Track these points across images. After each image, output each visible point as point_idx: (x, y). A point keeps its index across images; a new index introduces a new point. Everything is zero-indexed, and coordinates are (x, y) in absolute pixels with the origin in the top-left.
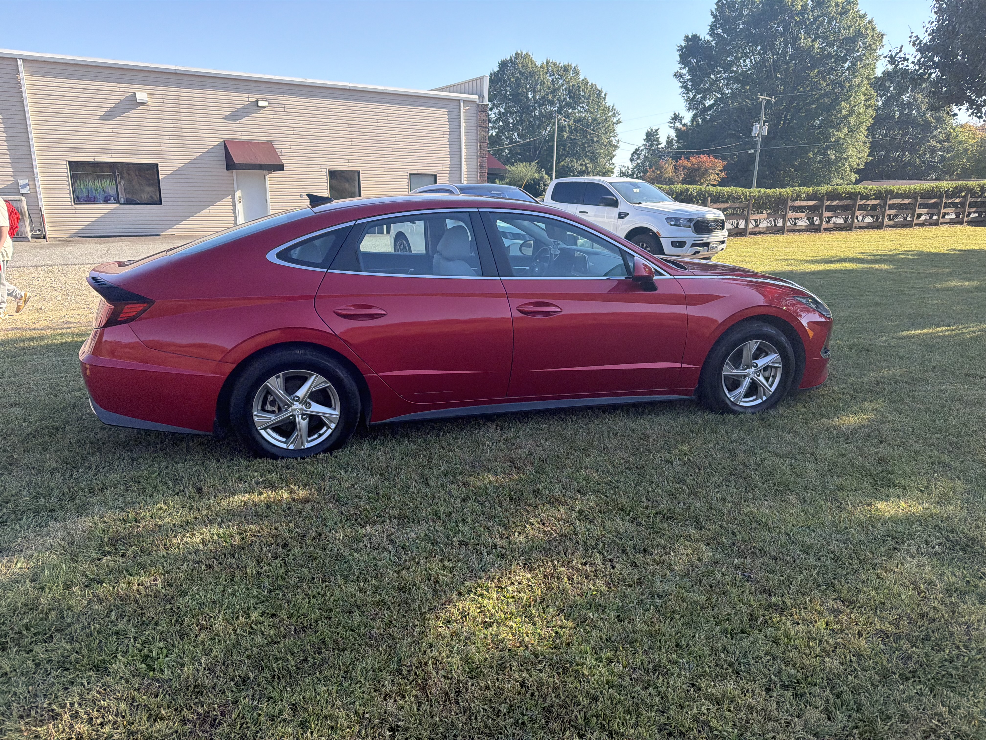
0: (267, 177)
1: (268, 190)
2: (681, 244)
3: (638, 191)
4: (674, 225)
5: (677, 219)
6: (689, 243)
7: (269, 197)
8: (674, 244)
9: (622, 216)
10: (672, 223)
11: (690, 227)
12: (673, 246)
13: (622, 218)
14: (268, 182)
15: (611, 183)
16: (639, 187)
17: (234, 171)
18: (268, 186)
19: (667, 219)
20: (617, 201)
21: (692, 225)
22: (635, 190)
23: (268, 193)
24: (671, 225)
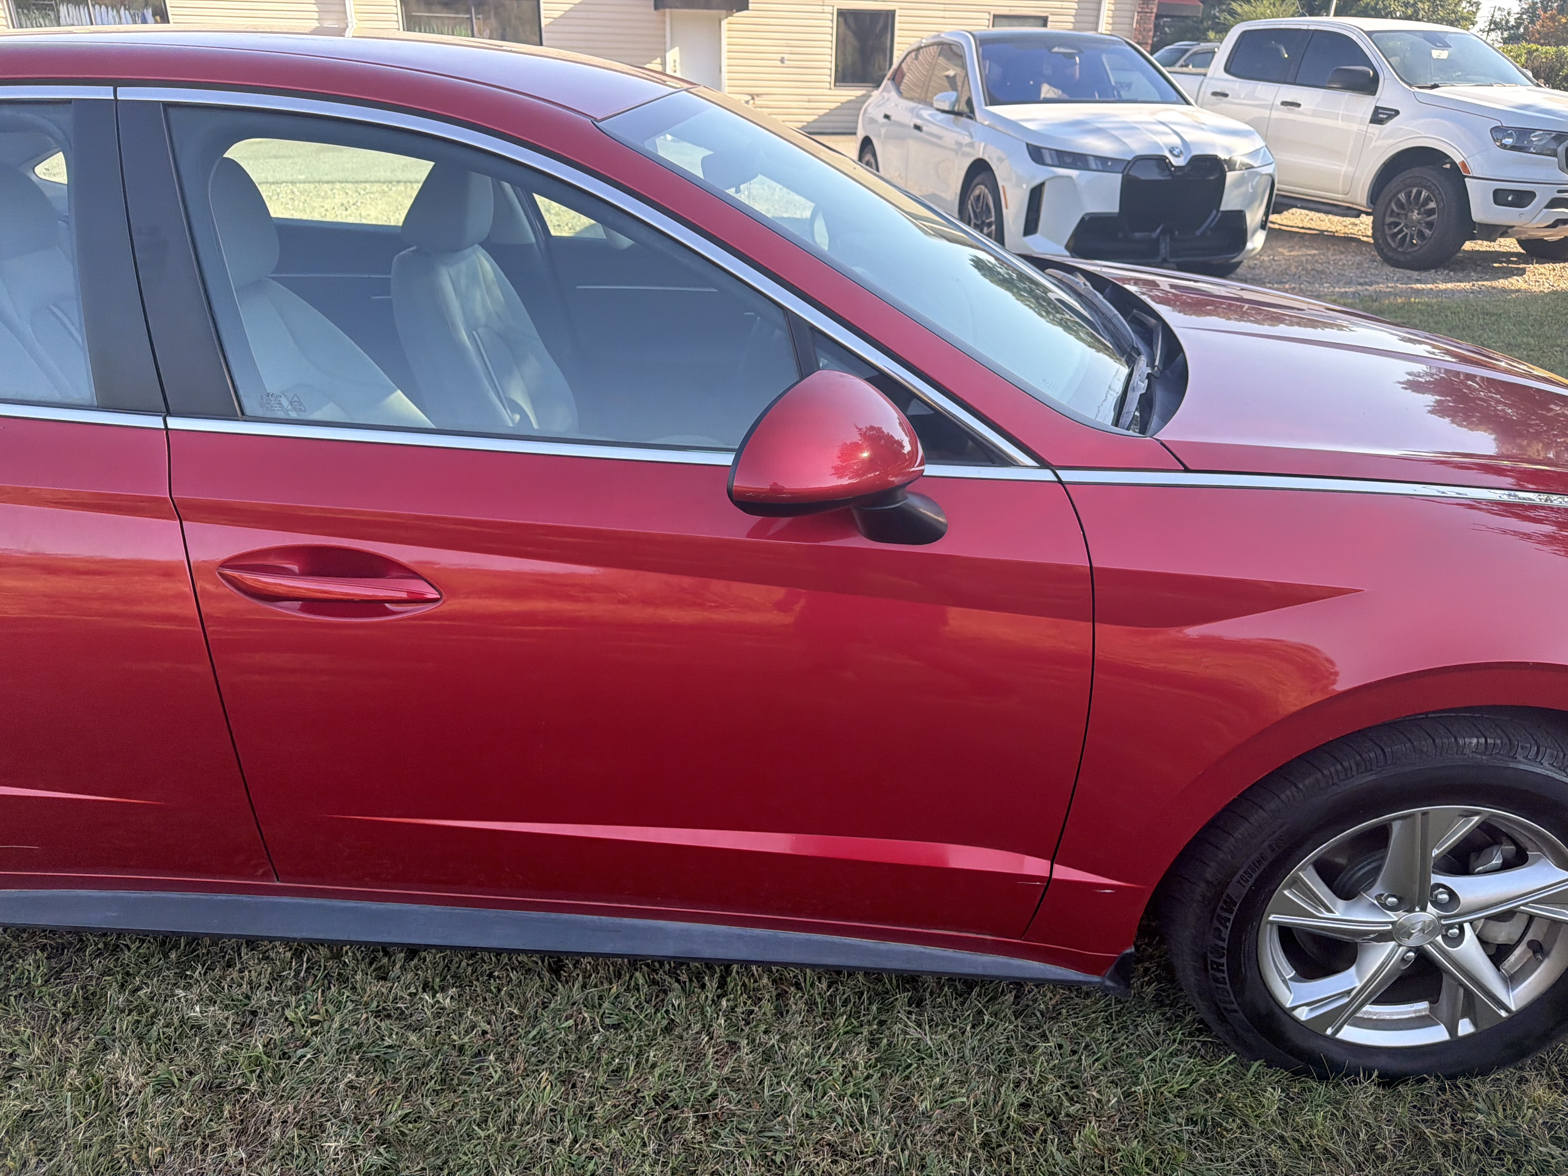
0: (724, 24)
1: (725, 48)
2: (1522, 198)
3: (1444, 54)
4: (1513, 148)
5: (1524, 133)
6: (1543, 195)
7: (725, 62)
8: (1500, 197)
9: (1380, 116)
10: (1509, 141)
11: (1555, 155)
12: (1497, 202)
13: (1381, 122)
14: (725, 34)
15: (1369, 34)
16: (1445, 46)
17: (667, 10)
18: (725, 41)
19: (1495, 130)
20: (1375, 80)
21: (1561, 150)
22: (1435, 54)
23: (724, 55)
24: (1504, 146)
